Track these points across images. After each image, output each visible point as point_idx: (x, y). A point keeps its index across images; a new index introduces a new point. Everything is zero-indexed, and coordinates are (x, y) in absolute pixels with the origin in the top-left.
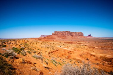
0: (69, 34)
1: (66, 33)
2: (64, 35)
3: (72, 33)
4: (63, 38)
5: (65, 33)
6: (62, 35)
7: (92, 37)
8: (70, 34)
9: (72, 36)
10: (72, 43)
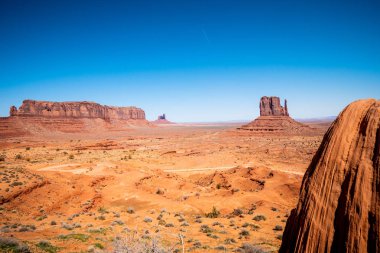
0: (93, 114)
1: (83, 108)
2: (72, 116)
3: (106, 108)
4: (71, 128)
5: (79, 109)
6: (66, 116)
7: (168, 123)
8: (100, 112)
9: (107, 119)
10: (106, 146)
